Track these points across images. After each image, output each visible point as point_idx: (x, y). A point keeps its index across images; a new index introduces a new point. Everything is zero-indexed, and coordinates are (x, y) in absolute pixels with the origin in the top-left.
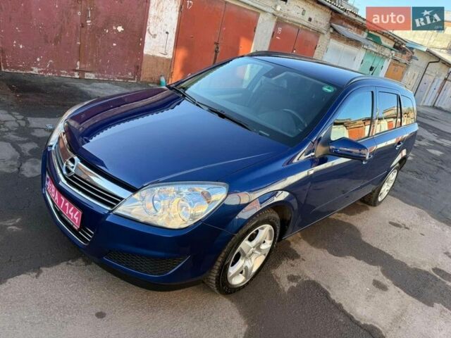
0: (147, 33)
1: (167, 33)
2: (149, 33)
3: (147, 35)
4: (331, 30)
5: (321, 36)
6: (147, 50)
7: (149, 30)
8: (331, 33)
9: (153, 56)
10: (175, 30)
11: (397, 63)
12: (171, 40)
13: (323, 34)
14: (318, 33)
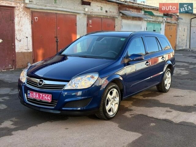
0: (16, 40)
1: (27, 37)
2: (17, 39)
3: (16, 41)
4: (121, 15)
5: (116, 19)
6: (17, 50)
7: (16, 38)
8: (121, 16)
9: (22, 52)
10: (31, 35)
11: (170, 24)
12: (29, 41)
13: (117, 18)
14: (113, 18)
